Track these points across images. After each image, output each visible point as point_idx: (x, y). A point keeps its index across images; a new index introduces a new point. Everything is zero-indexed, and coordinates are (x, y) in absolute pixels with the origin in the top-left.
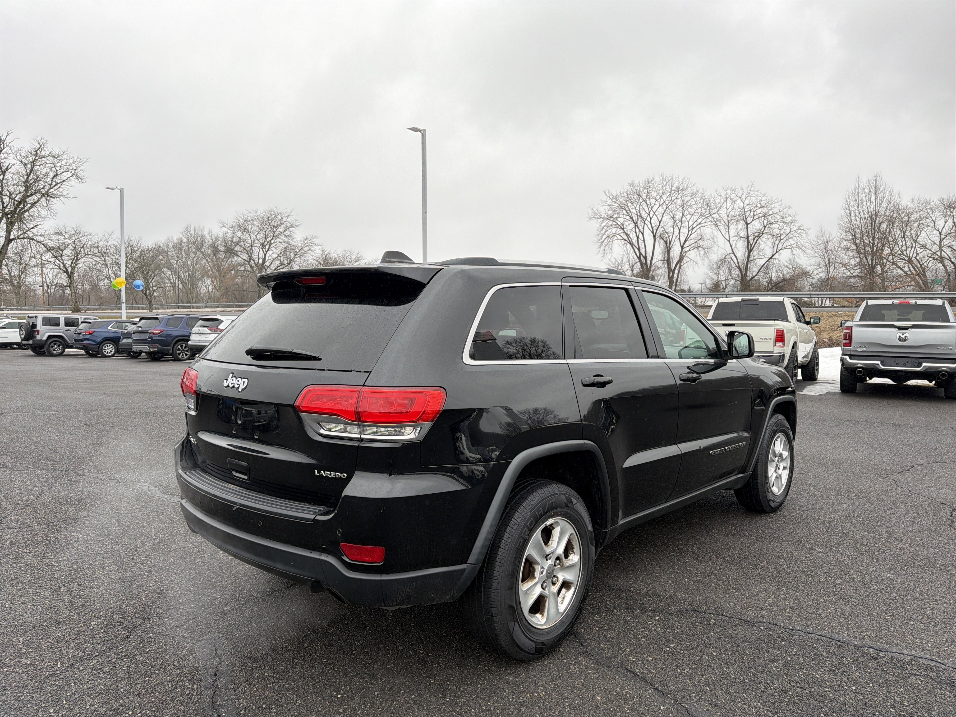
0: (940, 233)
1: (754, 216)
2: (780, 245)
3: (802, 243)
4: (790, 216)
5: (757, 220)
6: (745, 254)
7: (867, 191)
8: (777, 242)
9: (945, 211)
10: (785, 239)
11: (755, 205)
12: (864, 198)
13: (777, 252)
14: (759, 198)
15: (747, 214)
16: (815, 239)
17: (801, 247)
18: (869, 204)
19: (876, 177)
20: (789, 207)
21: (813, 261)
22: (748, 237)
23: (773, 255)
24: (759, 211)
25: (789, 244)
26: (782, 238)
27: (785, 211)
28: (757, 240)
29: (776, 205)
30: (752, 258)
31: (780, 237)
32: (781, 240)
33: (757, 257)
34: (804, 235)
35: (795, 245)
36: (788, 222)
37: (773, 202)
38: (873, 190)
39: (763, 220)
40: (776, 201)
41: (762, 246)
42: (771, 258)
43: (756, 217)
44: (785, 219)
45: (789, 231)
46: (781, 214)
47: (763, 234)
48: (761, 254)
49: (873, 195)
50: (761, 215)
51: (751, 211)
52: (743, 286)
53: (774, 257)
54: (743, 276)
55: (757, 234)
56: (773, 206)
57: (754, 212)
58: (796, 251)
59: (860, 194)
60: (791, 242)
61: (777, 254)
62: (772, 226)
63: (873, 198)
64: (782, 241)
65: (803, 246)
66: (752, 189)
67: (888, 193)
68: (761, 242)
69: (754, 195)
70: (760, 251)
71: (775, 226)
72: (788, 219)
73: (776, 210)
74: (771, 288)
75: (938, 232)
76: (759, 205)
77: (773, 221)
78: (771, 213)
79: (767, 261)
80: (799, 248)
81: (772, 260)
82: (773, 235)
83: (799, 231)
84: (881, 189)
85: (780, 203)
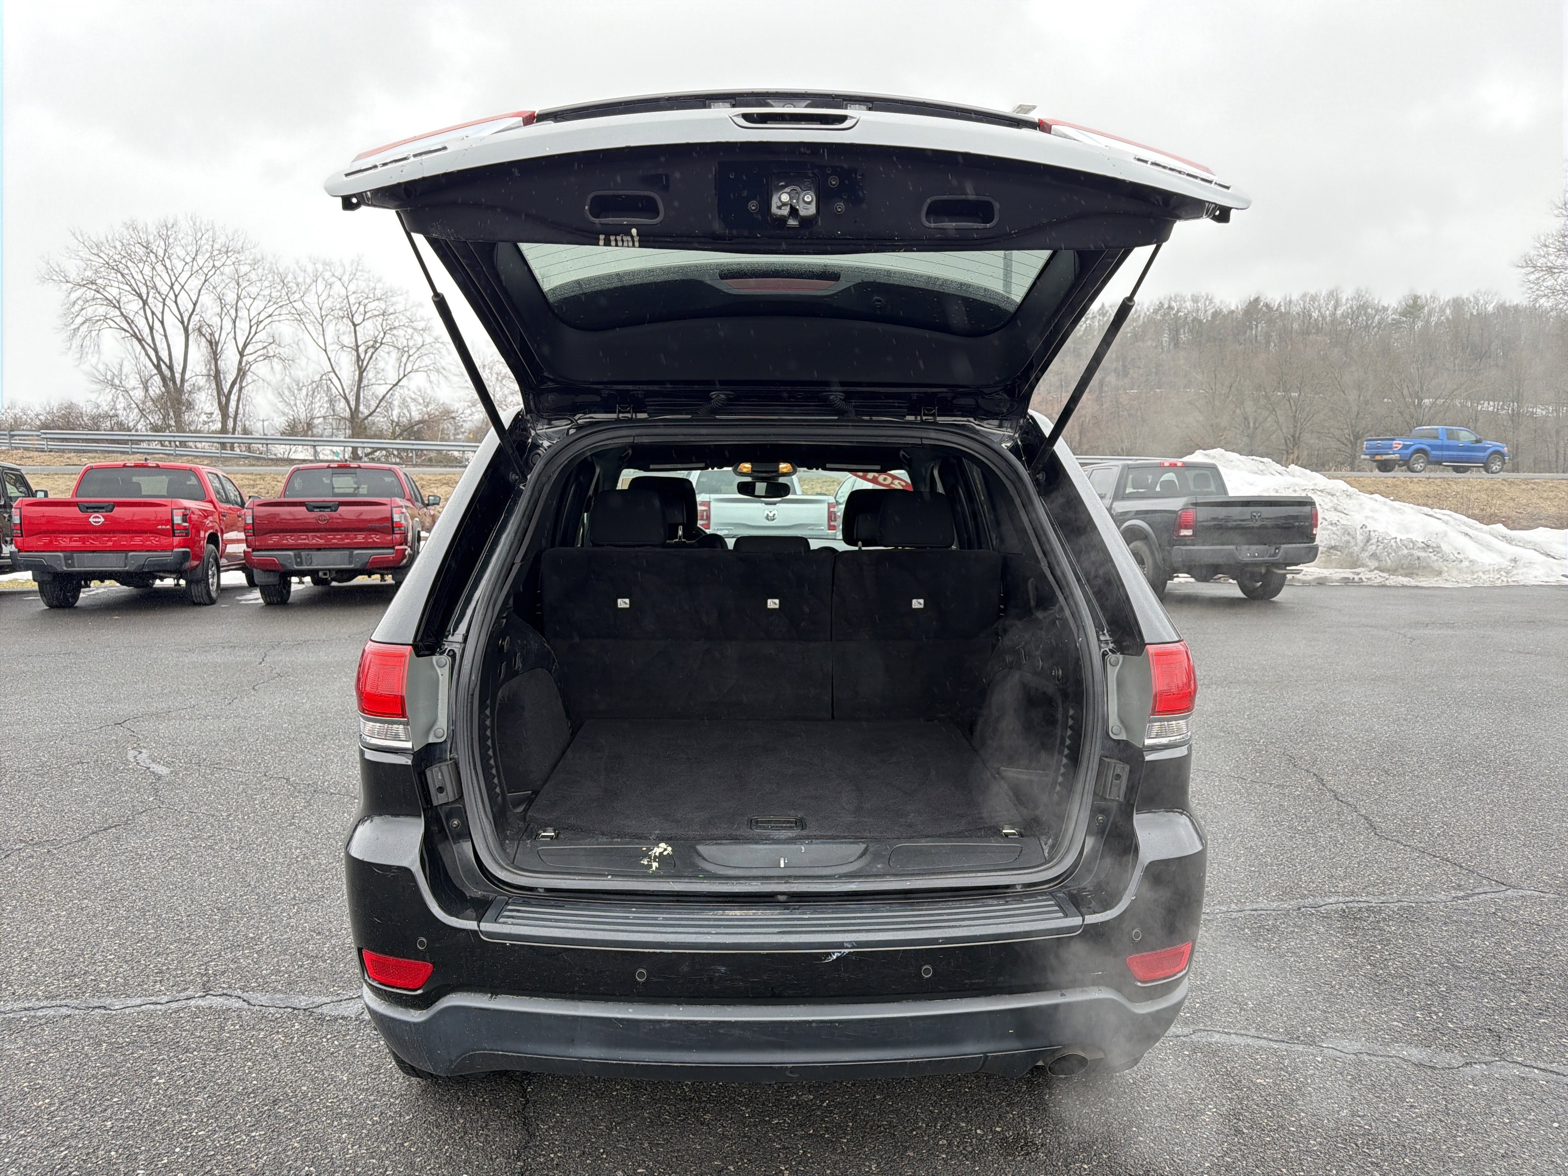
1: (366, 313)
2: (409, 365)
3: (443, 364)
4: (422, 319)
5: (370, 320)
6: (355, 374)
8: (404, 359)
10: (416, 356)
11: (365, 296)
13: (405, 376)
14: (372, 285)
15: (354, 309)
17: (442, 370)
20: (420, 305)
21: (462, 393)
22: (358, 346)
24: (373, 305)
25: (424, 364)
26: (411, 353)
27: (414, 309)
28: (373, 354)
30: (365, 382)
31: (408, 352)
32: (410, 356)
33: (373, 381)
34: (444, 352)
35: (431, 367)
36: (420, 328)
39: (380, 320)
40: (399, 292)
41: (381, 365)
42: (396, 384)
43: (368, 315)
45: (421, 344)
46: (408, 314)
47: (381, 343)
48: (380, 376)
50: (377, 313)
51: (359, 303)
52: (353, 428)
53: (400, 384)
54: (354, 413)
55: (371, 343)
56: (394, 299)
57: (365, 306)
58: (434, 376)
60: (427, 361)
61: (405, 379)
62: (395, 332)
64: (411, 358)
65: (444, 369)
66: (360, 268)
68: (379, 358)
69: (363, 278)
70: (378, 373)
71: (400, 332)
73: (400, 307)
74: (400, 435)
76: (371, 296)
77: (396, 324)
78: (391, 310)
79: (391, 389)
80: (438, 371)
81: (397, 388)
82: (398, 349)
83: (438, 345)
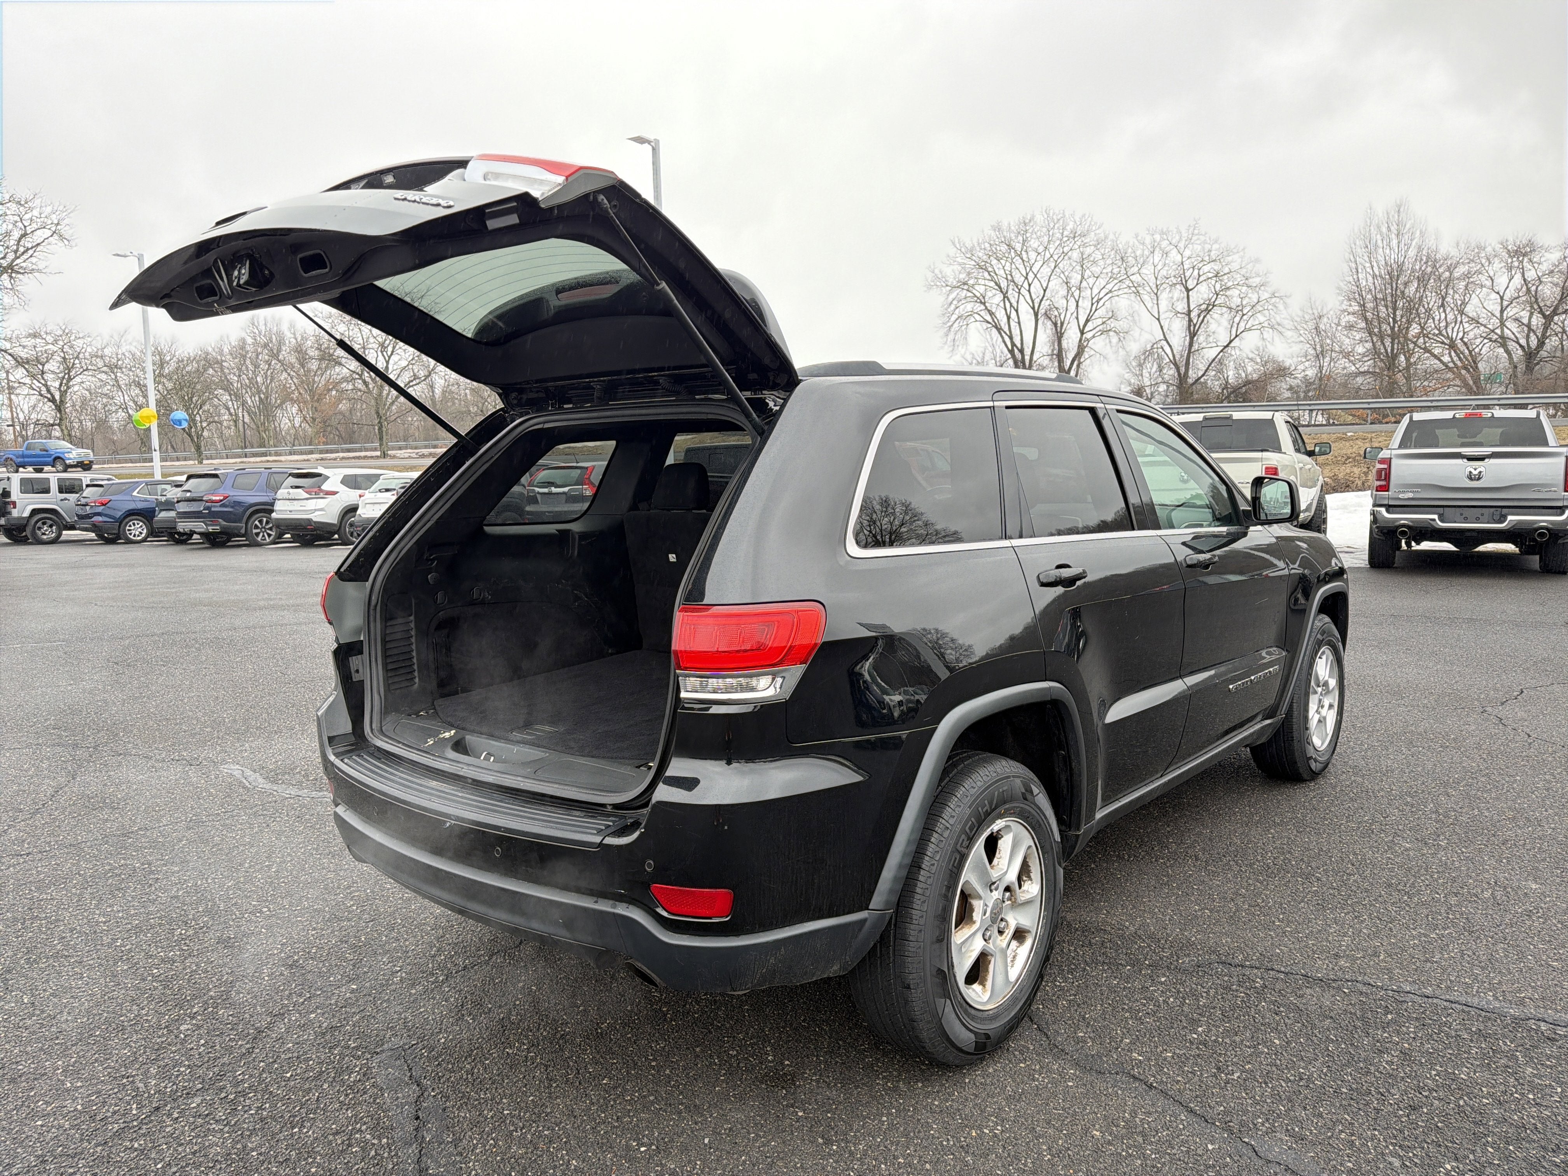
0: (1502, 298)
1: (1199, 276)
2: (1242, 325)
3: (1278, 319)
4: (1258, 275)
5: (1204, 283)
6: (1185, 340)
7: (1384, 230)
8: (1237, 319)
9: (1510, 260)
10: (1250, 314)
11: (1200, 259)
12: (1379, 242)
13: (1237, 336)
14: (1207, 247)
15: (1188, 274)
16: (1300, 313)
17: (1276, 327)
18: (1388, 251)
19: (1399, 207)
20: (1257, 261)
21: (1296, 348)
22: (1189, 311)
23: (1231, 342)
24: (1206, 269)
25: (1257, 322)
26: (1245, 312)
27: (1249, 267)
28: (1205, 317)
29: (1236, 257)
30: (1195, 347)
31: (1242, 310)
32: (1243, 315)
33: (1204, 344)
34: (1281, 307)
35: (1266, 324)
36: (1254, 285)
37: (1229, 252)
38: (1394, 228)
39: (1213, 282)
40: (1235, 251)
41: (1213, 326)
42: (1227, 346)
43: (1201, 279)
44: (1250, 280)
45: (1256, 301)
46: (1243, 271)
47: (1214, 306)
48: (1211, 339)
49: (1393, 236)
50: (1210, 275)
51: (1194, 268)
52: (1181, 394)
53: (1232, 345)
54: (1182, 378)
55: (1204, 307)
56: (1230, 259)
57: (1199, 269)
58: (1268, 334)
59: (1373, 235)
60: (1261, 318)
61: (1237, 339)
62: (1228, 293)
63: (1394, 242)
64: (1245, 317)
65: (1279, 325)
66: (1196, 232)
67: (1418, 232)
68: (1211, 321)
69: (1198, 242)
70: (1209, 335)
71: (1234, 293)
72: (1254, 280)
73: (1235, 266)
74: (1228, 397)
75: (1498, 297)
76: (1207, 258)
77: (1230, 284)
78: (1226, 270)
79: (1222, 351)
80: (1272, 328)
81: (1229, 350)
82: (1230, 308)
83: (1273, 300)
84: (1408, 226)
85: (1242, 253)
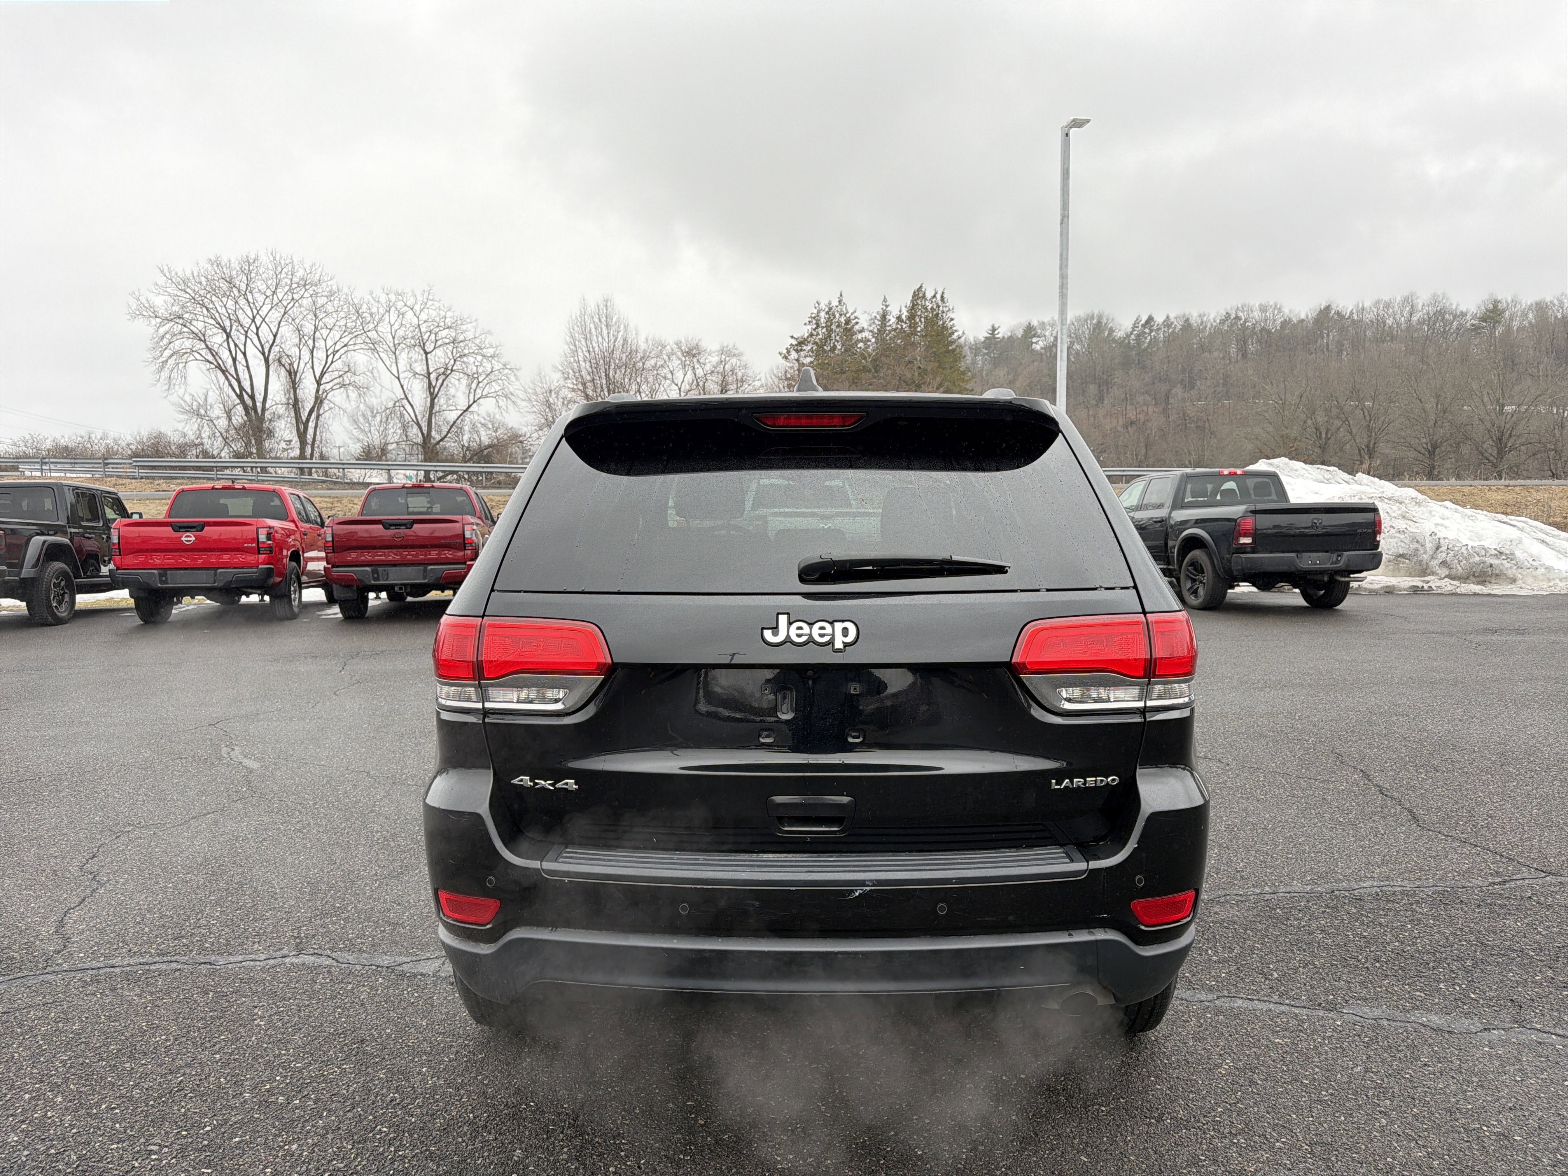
0: (680, 389)
1: (436, 341)
2: (479, 391)
3: (511, 389)
4: (491, 346)
5: (441, 348)
6: (426, 401)
7: (596, 320)
8: (474, 386)
9: (683, 359)
10: (485, 382)
11: (436, 324)
12: (593, 330)
13: (474, 402)
14: (442, 313)
15: (426, 337)
16: (532, 386)
17: (510, 396)
18: (600, 339)
19: (607, 301)
20: (489, 332)
21: (530, 418)
22: (429, 374)
23: (469, 406)
24: (444, 333)
25: (493, 390)
26: (481, 379)
27: (483, 337)
28: (444, 380)
29: (469, 326)
30: (436, 408)
31: (477, 378)
32: (479, 382)
33: (445, 407)
34: (513, 378)
35: (500, 393)
36: (488, 355)
37: (463, 321)
38: (603, 320)
39: (450, 348)
40: (468, 320)
41: (452, 391)
42: (467, 410)
43: (439, 343)
44: (484, 350)
45: (490, 370)
46: (477, 341)
47: (452, 371)
48: (450, 402)
49: (604, 328)
50: (447, 341)
51: (431, 332)
52: (425, 453)
53: (471, 409)
54: (427, 438)
55: (442, 370)
56: (464, 327)
57: (436, 334)
58: (503, 402)
59: (588, 324)
60: (495, 387)
61: (475, 404)
62: (465, 359)
63: (605, 332)
64: (481, 385)
65: (512, 394)
66: (431, 297)
67: (622, 327)
68: (450, 385)
69: (433, 307)
70: (449, 399)
71: (470, 360)
72: (489, 350)
73: (469, 335)
74: (471, 459)
75: (676, 388)
76: (442, 324)
77: (466, 351)
78: (461, 338)
79: (461, 415)
80: (506, 396)
81: (468, 414)
82: (468, 375)
83: (506, 371)
84: (614, 321)
85: (474, 324)
